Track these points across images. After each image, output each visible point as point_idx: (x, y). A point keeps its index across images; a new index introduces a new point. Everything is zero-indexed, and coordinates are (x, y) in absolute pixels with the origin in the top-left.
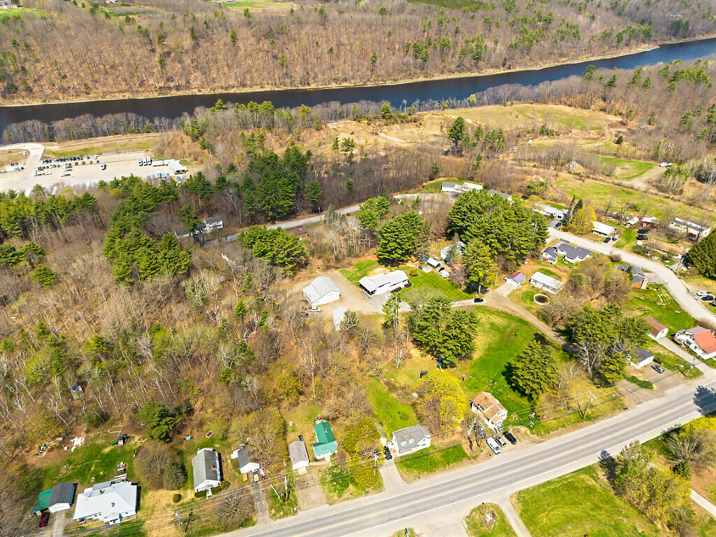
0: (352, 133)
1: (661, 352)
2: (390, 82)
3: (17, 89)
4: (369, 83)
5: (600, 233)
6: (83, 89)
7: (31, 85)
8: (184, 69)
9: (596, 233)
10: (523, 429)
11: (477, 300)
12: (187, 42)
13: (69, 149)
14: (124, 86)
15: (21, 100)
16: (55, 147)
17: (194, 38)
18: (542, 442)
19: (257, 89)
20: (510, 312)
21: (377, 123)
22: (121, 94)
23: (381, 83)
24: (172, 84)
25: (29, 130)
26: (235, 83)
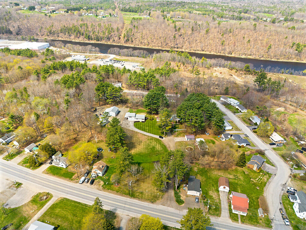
0: (221, 73)
1: (214, 196)
2: (274, 59)
3: (129, 40)
4: (263, 58)
5: (273, 140)
6: (147, 44)
7: (133, 40)
8: (183, 41)
9: (271, 139)
10: (102, 183)
11: (160, 137)
12: (190, 32)
13: (121, 59)
14: (160, 45)
15: (129, 44)
16: (118, 57)
17: (193, 30)
18: (100, 190)
19: (208, 53)
20: (168, 146)
21: (240, 73)
22: (158, 47)
23: (269, 59)
24: (176, 46)
25: (115, 51)
26: (200, 49)
